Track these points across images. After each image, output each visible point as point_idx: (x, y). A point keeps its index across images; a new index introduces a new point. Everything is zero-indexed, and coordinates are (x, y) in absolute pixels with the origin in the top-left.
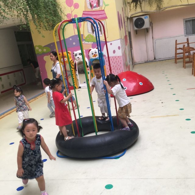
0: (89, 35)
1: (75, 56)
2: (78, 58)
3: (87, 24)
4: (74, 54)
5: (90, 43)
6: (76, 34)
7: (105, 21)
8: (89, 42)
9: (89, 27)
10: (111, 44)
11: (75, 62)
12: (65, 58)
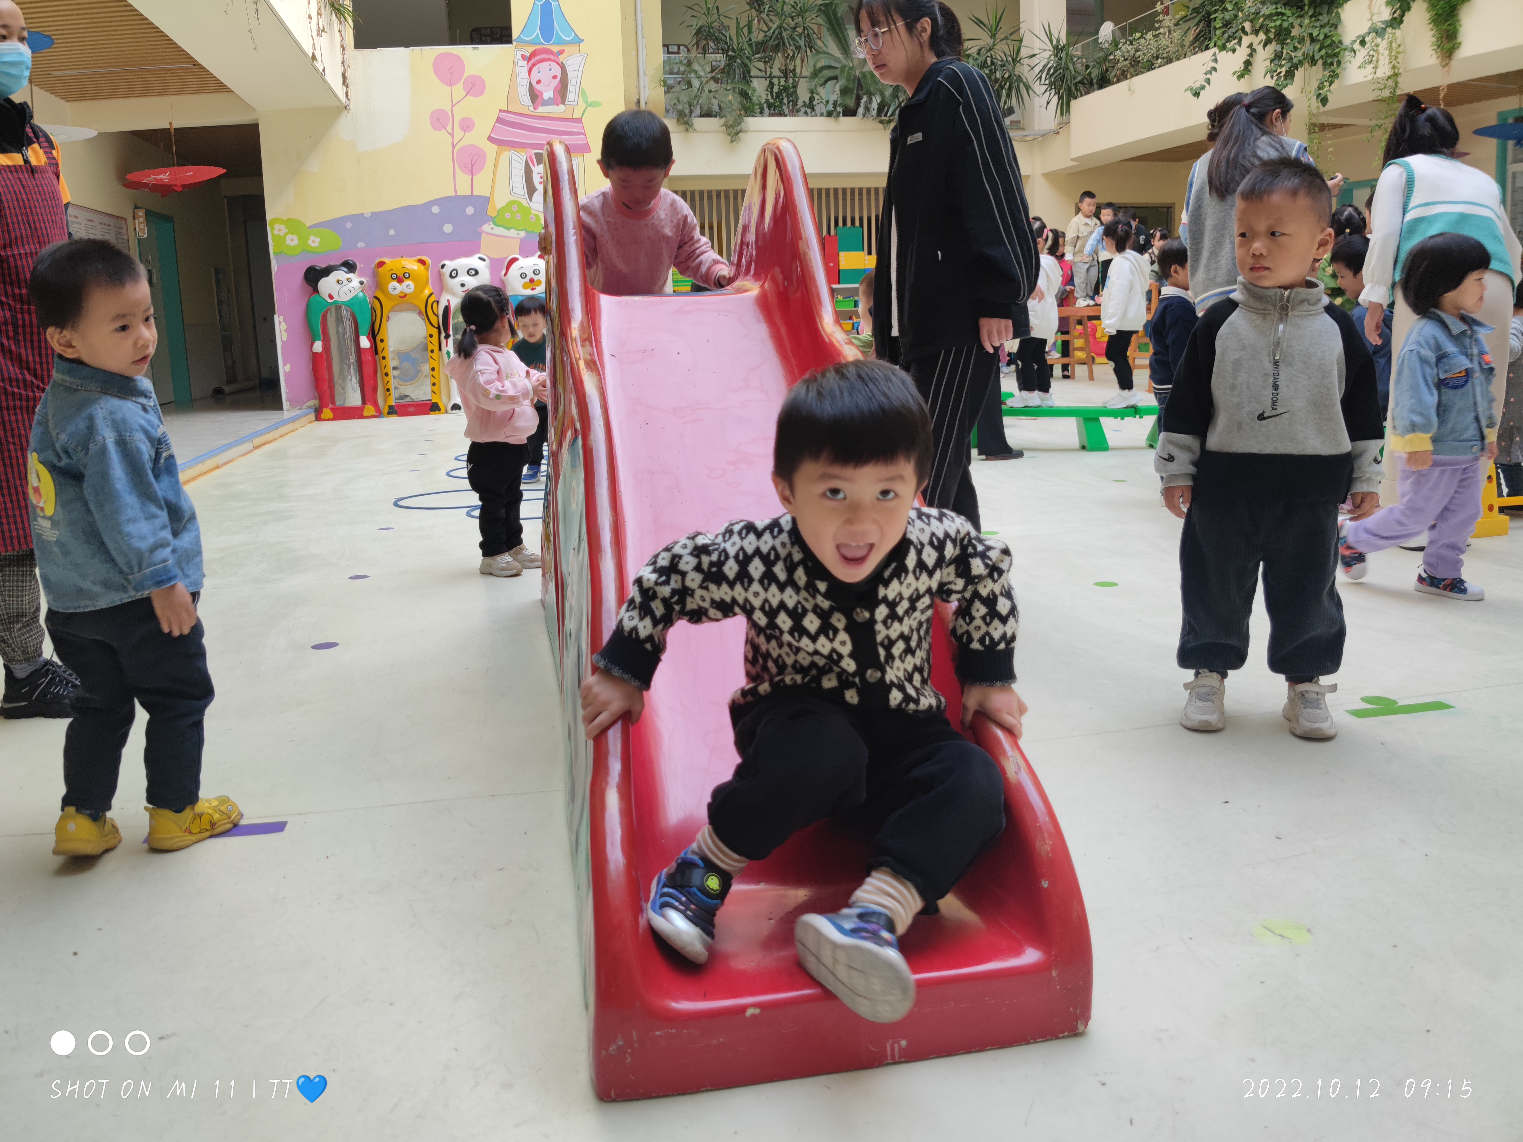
0: (510, 203)
1: (451, 276)
2: (463, 285)
3: (511, 160)
4: (446, 271)
5: (513, 233)
6: (459, 194)
7: (581, 159)
8: (509, 229)
9: (514, 172)
11: (448, 301)
12: (407, 282)
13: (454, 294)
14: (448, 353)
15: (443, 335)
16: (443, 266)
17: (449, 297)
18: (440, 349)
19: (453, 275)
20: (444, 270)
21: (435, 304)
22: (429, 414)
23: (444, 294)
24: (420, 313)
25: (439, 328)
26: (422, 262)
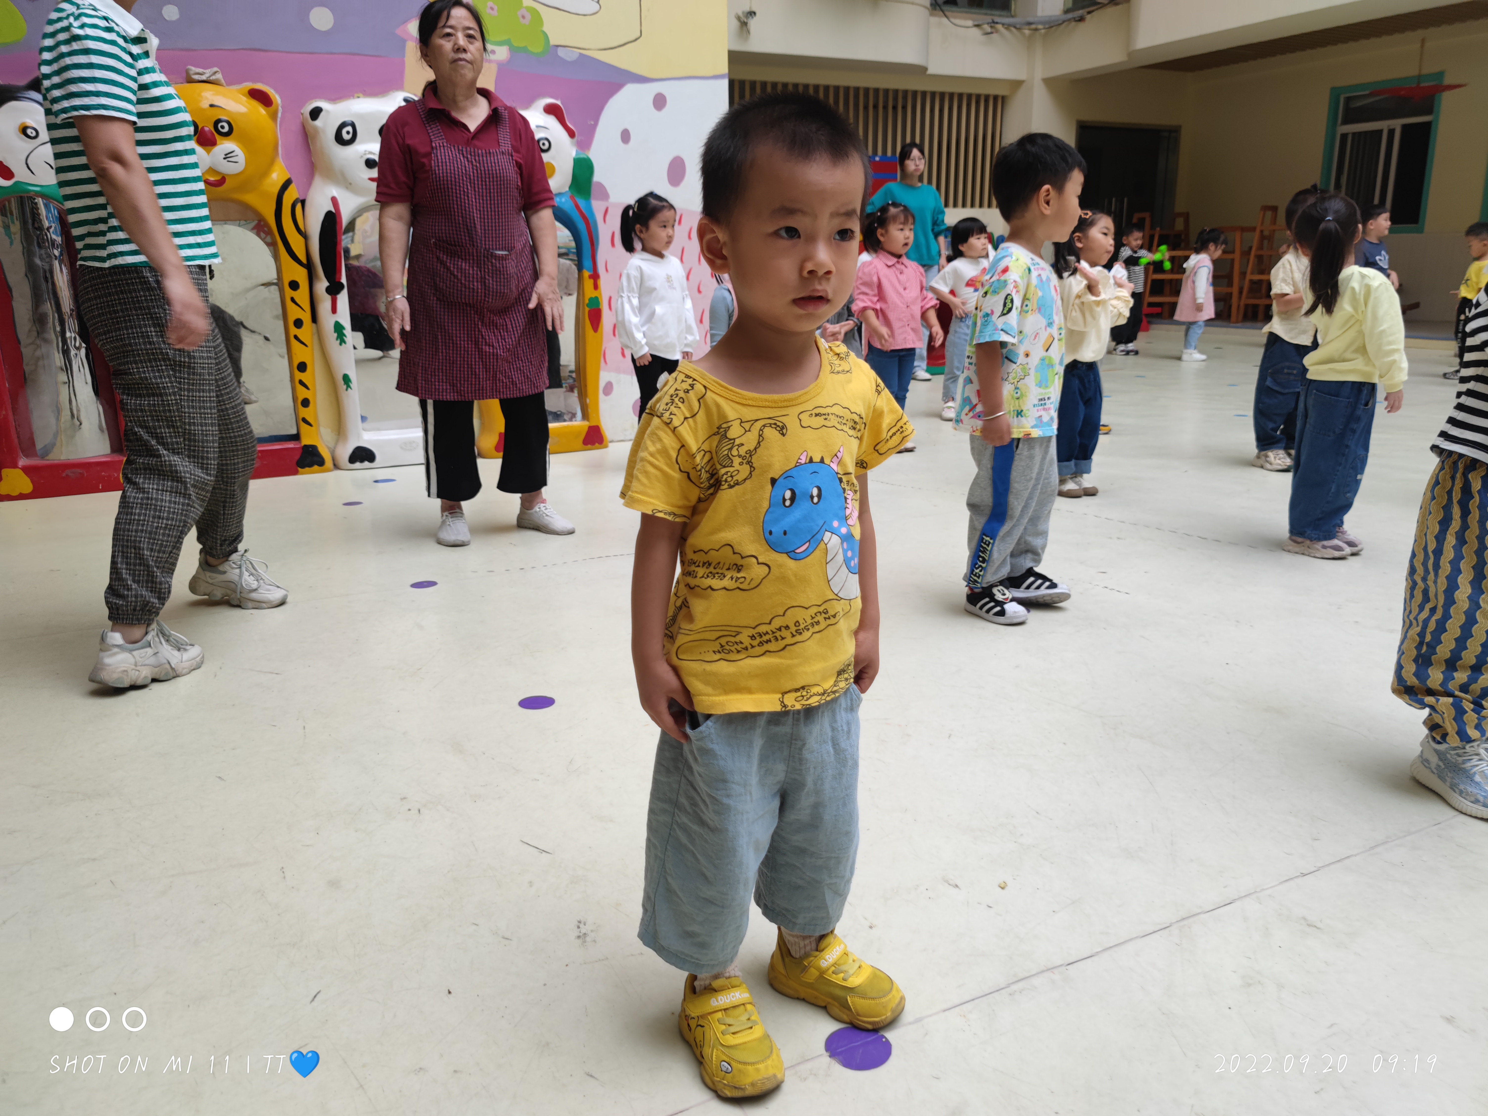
1: (339, 139)
2: (371, 163)
4: (327, 125)
10: (660, 102)
11: (334, 200)
12: (226, 145)
13: (348, 184)
14: (338, 328)
15: (322, 284)
16: (316, 113)
17: (335, 192)
18: (314, 319)
19: (347, 137)
20: (318, 123)
21: (299, 207)
22: (295, 473)
23: (318, 181)
24: (260, 228)
25: (309, 266)
26: (260, 97)
